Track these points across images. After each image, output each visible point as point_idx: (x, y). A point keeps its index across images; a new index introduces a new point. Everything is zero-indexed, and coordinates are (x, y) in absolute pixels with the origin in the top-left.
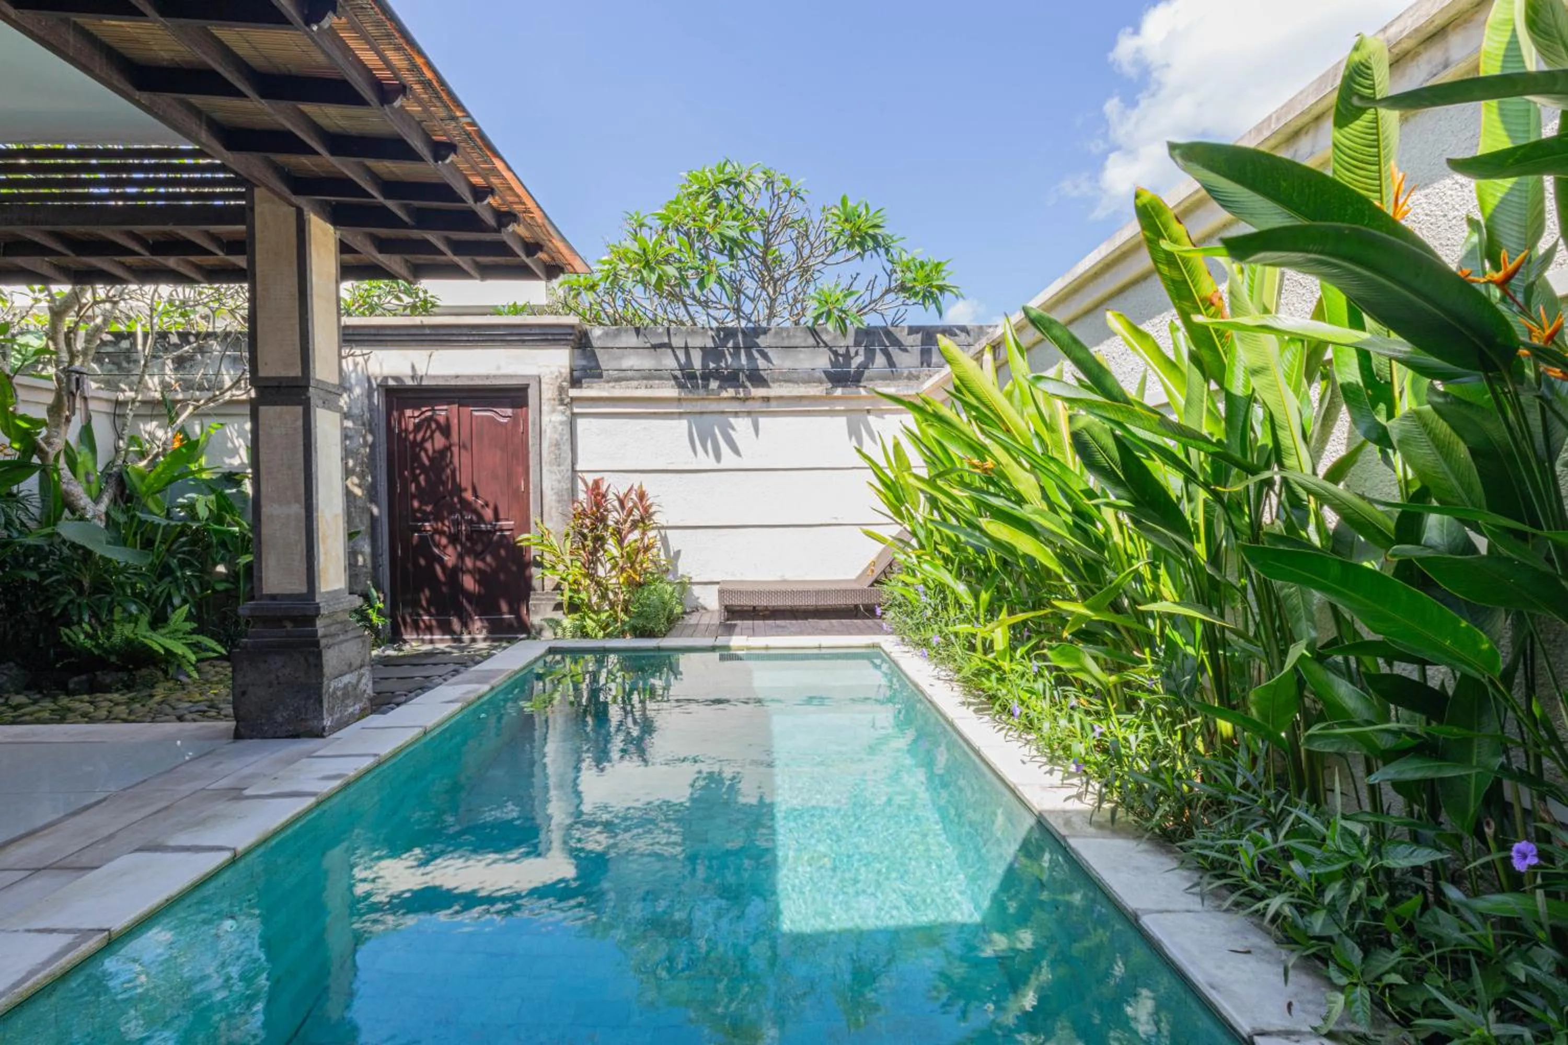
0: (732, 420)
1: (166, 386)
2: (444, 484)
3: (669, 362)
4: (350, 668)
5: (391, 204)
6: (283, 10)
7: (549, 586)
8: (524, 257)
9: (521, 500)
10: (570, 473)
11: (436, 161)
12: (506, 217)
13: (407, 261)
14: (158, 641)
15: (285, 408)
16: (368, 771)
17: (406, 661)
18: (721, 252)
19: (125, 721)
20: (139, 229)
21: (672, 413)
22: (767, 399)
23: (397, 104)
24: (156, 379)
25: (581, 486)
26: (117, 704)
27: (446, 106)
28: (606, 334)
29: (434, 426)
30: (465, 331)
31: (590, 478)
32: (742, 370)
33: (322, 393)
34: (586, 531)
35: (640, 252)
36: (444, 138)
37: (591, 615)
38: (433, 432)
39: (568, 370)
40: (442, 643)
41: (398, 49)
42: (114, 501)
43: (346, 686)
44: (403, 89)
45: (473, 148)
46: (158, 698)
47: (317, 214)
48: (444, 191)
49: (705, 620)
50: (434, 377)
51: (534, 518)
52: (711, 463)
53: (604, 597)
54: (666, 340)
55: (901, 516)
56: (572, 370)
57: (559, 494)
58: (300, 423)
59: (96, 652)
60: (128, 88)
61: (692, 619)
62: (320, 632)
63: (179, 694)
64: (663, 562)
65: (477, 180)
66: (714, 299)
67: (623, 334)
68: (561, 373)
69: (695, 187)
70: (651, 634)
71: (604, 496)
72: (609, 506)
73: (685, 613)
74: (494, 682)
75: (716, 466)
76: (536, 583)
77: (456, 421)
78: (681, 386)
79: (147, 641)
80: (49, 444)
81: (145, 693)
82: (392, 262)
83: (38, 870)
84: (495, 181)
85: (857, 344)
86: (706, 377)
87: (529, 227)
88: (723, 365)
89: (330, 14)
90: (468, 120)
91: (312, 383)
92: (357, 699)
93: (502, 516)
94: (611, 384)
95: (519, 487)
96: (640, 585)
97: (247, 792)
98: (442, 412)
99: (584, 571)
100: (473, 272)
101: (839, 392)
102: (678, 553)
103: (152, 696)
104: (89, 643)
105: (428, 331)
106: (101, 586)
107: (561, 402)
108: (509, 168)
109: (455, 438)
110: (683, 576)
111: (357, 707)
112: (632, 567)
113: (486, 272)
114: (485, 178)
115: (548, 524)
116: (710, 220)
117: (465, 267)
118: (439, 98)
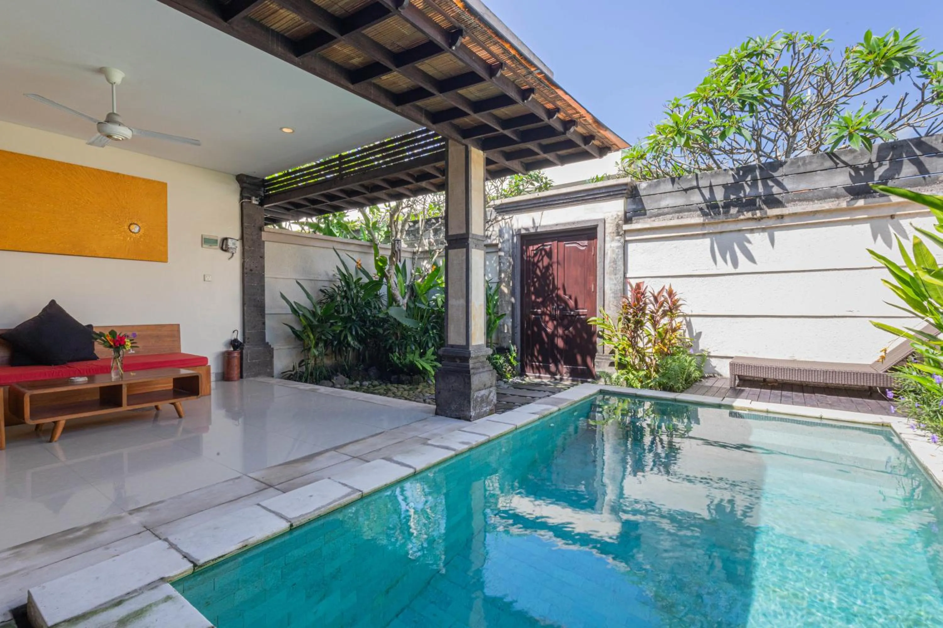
0: (748, 236)
1: (430, 243)
2: (548, 286)
3: (696, 198)
4: (485, 387)
5: (507, 132)
6: (439, 45)
7: (607, 351)
8: (583, 146)
9: (591, 296)
10: (622, 279)
11: (523, 101)
12: (569, 124)
13: (522, 162)
14: (421, 363)
15: (459, 250)
16: (483, 444)
17: (525, 387)
18: (742, 110)
19: (406, 399)
20: (411, 171)
21: (698, 234)
22: (782, 217)
23: (498, 75)
24: (427, 240)
25: (629, 288)
26: (405, 390)
27: (525, 67)
28: (650, 186)
29: (543, 253)
30: (562, 197)
31: (634, 282)
32: (760, 197)
33: (475, 241)
34: (630, 317)
35: (674, 125)
36: (527, 87)
37: (634, 372)
38: (543, 257)
39: (623, 213)
40: (546, 378)
41: (496, 43)
42: (410, 298)
43: (482, 397)
44: (501, 65)
45: (544, 87)
46: (419, 390)
47: (475, 146)
48: (532, 118)
49: (719, 384)
50: (545, 226)
51: (599, 307)
52: (730, 268)
53: (642, 360)
54: (694, 183)
55: (924, 310)
56: (626, 213)
57: (615, 293)
58: (464, 257)
59: (400, 365)
60: (393, 106)
61: (708, 383)
62: (471, 366)
63: (427, 389)
64: (687, 340)
65: (550, 106)
66: (738, 147)
67: (662, 184)
68: (618, 216)
69: (721, 67)
70: (671, 389)
71: (643, 294)
72: (647, 301)
73: (704, 377)
74: (562, 406)
75: (733, 271)
76: (599, 348)
77: (556, 251)
78: (705, 214)
79: (417, 363)
80: (389, 273)
81: (415, 387)
82: (514, 164)
83: (354, 457)
84: (559, 103)
85: (880, 159)
86: (727, 206)
87: (584, 126)
88: (742, 195)
89: (460, 38)
90: (539, 71)
91: (470, 236)
92: (488, 404)
93: (580, 306)
94: (653, 219)
95: (590, 288)
96: (667, 354)
97: (429, 442)
98: (548, 246)
99: (629, 343)
100: (556, 161)
101: (861, 202)
102: (700, 334)
103: (417, 388)
104: (398, 362)
105: (542, 201)
106: (404, 337)
107: (618, 234)
108: (566, 93)
109: (555, 259)
110: (703, 350)
111: (488, 408)
112: (662, 341)
113: (564, 160)
114: (553, 103)
115: (607, 312)
116: (732, 88)
117: (551, 159)
118: (521, 64)
